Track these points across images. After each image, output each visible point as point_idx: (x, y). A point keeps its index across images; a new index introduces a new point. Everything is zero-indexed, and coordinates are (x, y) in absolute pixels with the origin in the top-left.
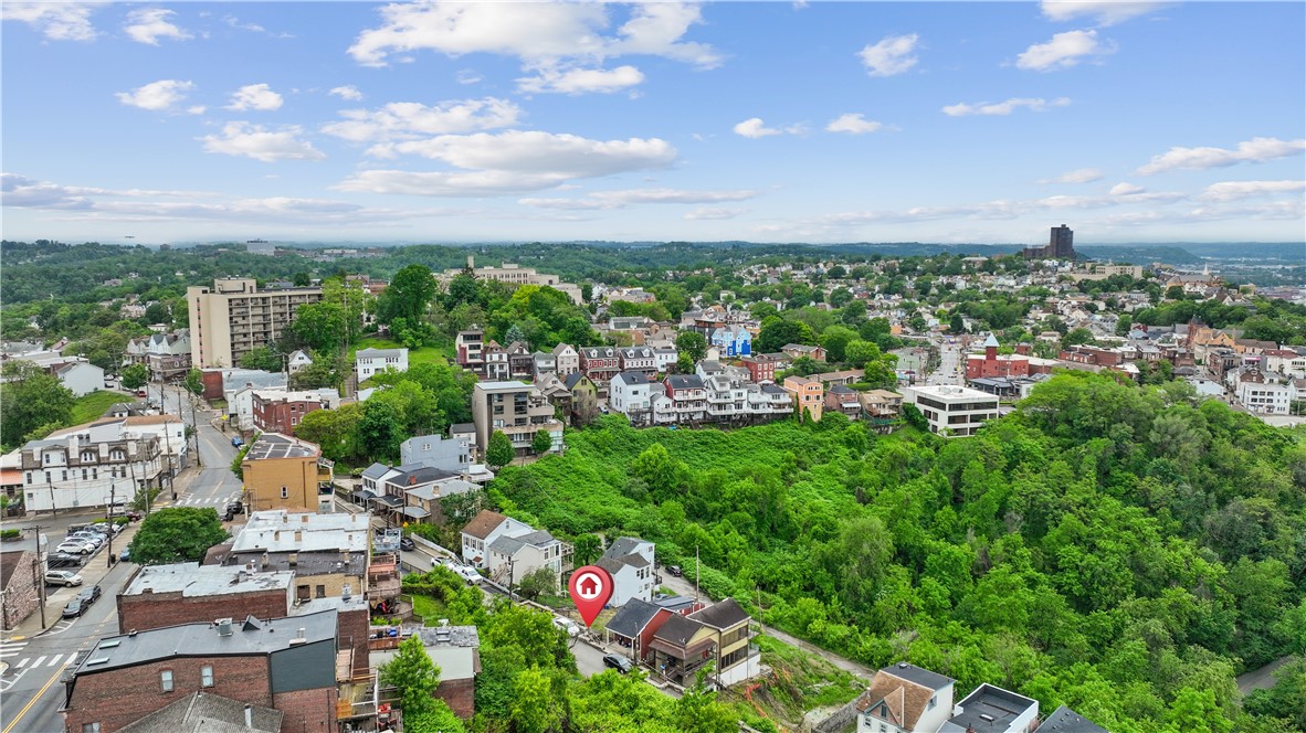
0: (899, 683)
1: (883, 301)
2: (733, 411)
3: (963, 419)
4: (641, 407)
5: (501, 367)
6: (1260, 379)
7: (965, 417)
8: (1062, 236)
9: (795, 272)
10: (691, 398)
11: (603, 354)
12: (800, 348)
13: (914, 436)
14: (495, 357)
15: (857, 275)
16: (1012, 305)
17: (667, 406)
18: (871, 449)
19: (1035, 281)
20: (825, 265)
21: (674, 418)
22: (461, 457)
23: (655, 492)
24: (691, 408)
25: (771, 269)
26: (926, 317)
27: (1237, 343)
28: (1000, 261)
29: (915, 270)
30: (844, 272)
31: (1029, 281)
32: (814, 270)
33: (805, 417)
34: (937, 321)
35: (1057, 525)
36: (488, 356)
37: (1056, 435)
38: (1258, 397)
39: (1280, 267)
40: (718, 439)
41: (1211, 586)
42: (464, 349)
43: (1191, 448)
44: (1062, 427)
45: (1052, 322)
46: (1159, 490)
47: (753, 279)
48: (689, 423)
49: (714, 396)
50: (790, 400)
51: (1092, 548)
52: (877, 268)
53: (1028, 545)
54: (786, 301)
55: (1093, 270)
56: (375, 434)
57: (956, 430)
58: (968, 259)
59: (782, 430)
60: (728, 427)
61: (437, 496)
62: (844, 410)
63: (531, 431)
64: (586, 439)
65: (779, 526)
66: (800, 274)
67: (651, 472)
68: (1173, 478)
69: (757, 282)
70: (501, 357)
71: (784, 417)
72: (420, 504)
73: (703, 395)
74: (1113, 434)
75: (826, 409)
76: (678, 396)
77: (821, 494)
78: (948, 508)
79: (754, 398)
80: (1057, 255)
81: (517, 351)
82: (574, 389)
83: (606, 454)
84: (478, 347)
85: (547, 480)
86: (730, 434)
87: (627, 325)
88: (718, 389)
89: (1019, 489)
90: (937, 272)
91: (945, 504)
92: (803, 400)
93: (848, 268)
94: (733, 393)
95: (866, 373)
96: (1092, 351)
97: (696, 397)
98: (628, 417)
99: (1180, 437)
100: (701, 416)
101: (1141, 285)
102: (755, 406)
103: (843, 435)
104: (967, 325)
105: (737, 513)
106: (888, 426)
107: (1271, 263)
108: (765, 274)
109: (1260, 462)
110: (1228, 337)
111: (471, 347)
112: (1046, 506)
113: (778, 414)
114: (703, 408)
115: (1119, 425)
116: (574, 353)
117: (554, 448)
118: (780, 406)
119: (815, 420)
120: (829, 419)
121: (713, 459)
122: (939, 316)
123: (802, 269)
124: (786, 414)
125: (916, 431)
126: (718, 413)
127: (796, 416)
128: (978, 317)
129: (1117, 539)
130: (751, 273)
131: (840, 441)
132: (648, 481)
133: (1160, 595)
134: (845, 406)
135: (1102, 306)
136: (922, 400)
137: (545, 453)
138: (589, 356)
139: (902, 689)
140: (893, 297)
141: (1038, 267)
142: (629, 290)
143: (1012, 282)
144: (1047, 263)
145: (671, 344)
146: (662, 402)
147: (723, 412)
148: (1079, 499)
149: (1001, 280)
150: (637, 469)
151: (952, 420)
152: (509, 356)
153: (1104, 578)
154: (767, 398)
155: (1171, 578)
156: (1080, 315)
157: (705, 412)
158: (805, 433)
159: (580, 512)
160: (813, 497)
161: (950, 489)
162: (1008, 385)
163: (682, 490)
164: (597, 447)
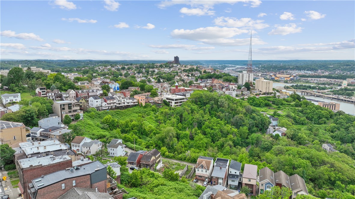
0: (203, 160)
1: (138, 75)
2: (123, 105)
3: (178, 103)
4: (99, 105)
5: (52, 97)
6: (229, 90)
7: (178, 102)
8: (176, 58)
9: (112, 68)
10: (112, 102)
11: (83, 92)
12: (133, 88)
13: (167, 108)
14: (50, 94)
15: (129, 69)
16: (171, 76)
17: (105, 105)
18: (158, 111)
19: (173, 69)
20: (120, 66)
21: (107, 108)
22: (59, 123)
23: (110, 127)
24: (112, 105)
25: (105, 67)
26: (151, 79)
27: (223, 83)
28: (164, 65)
29: (143, 67)
30: (125, 68)
31: (172, 70)
32: (117, 68)
33: (141, 105)
34: (154, 80)
35: (204, 125)
36: (48, 94)
37: (197, 105)
38: (230, 94)
39: (219, 66)
40: (121, 112)
41: (235, 134)
42: (40, 92)
43: (226, 105)
44: (199, 103)
45: (180, 79)
46: (222, 115)
47: (100, 70)
48: (112, 109)
49: (118, 101)
50: (137, 101)
51: (212, 129)
52: (134, 67)
53: (199, 130)
54: (112, 76)
55: (185, 67)
56: (30, 119)
57: (177, 105)
58: (156, 64)
59: (136, 109)
60: (122, 109)
61: (61, 134)
62: (150, 102)
63: (74, 114)
64: (87, 115)
65: (143, 132)
66: (113, 69)
67: (108, 122)
68: (224, 112)
69: (102, 71)
70: (52, 94)
71: (135, 105)
72: (55, 137)
73: (115, 101)
74: (210, 103)
75: (146, 103)
76: (108, 102)
77: (150, 123)
78: (180, 124)
79: (128, 101)
80: (176, 63)
81: (57, 92)
82: (79, 102)
83: (93, 119)
84: (45, 92)
85: (82, 127)
86: (123, 111)
87: (84, 84)
88: (119, 99)
89: (195, 117)
90: (149, 67)
91: (179, 123)
92: (140, 101)
93: (126, 67)
94: (122, 100)
95: (151, 93)
96: (196, 85)
97: (113, 102)
98: (95, 108)
99: (224, 103)
100: (114, 107)
101: (197, 70)
102: (128, 103)
103: (151, 109)
104: (162, 81)
105: (133, 130)
106: (161, 106)
107: (216, 65)
108: (104, 69)
109: (239, 107)
110: (220, 81)
111: (42, 92)
112: (201, 121)
113: (134, 105)
114: (115, 104)
115: (211, 101)
116: (74, 92)
117: (81, 118)
118: (134, 103)
119: (143, 105)
120: (147, 105)
121: (121, 118)
122: (154, 79)
123: (114, 67)
124: (136, 105)
125: (167, 106)
126: (119, 105)
127: (138, 105)
128: (164, 79)
129: (217, 126)
130: (99, 69)
131: (151, 110)
132: (108, 124)
133: (227, 137)
134: (150, 101)
135: (190, 75)
136: (167, 99)
137: (79, 120)
138: (79, 93)
139: (204, 161)
140: (140, 74)
141: (173, 67)
142: (74, 74)
143: (168, 70)
144: (174, 65)
145: (99, 88)
146: (104, 104)
147: (121, 105)
148: (207, 118)
149: (166, 69)
150: (103, 122)
151: (175, 103)
152: (54, 94)
153: (216, 135)
154: (131, 101)
155: (228, 133)
156: (186, 77)
157: (115, 106)
158: (142, 109)
159: (93, 135)
160: (149, 124)
161: (180, 119)
162: (183, 94)
163: (118, 126)
164: (90, 117)
